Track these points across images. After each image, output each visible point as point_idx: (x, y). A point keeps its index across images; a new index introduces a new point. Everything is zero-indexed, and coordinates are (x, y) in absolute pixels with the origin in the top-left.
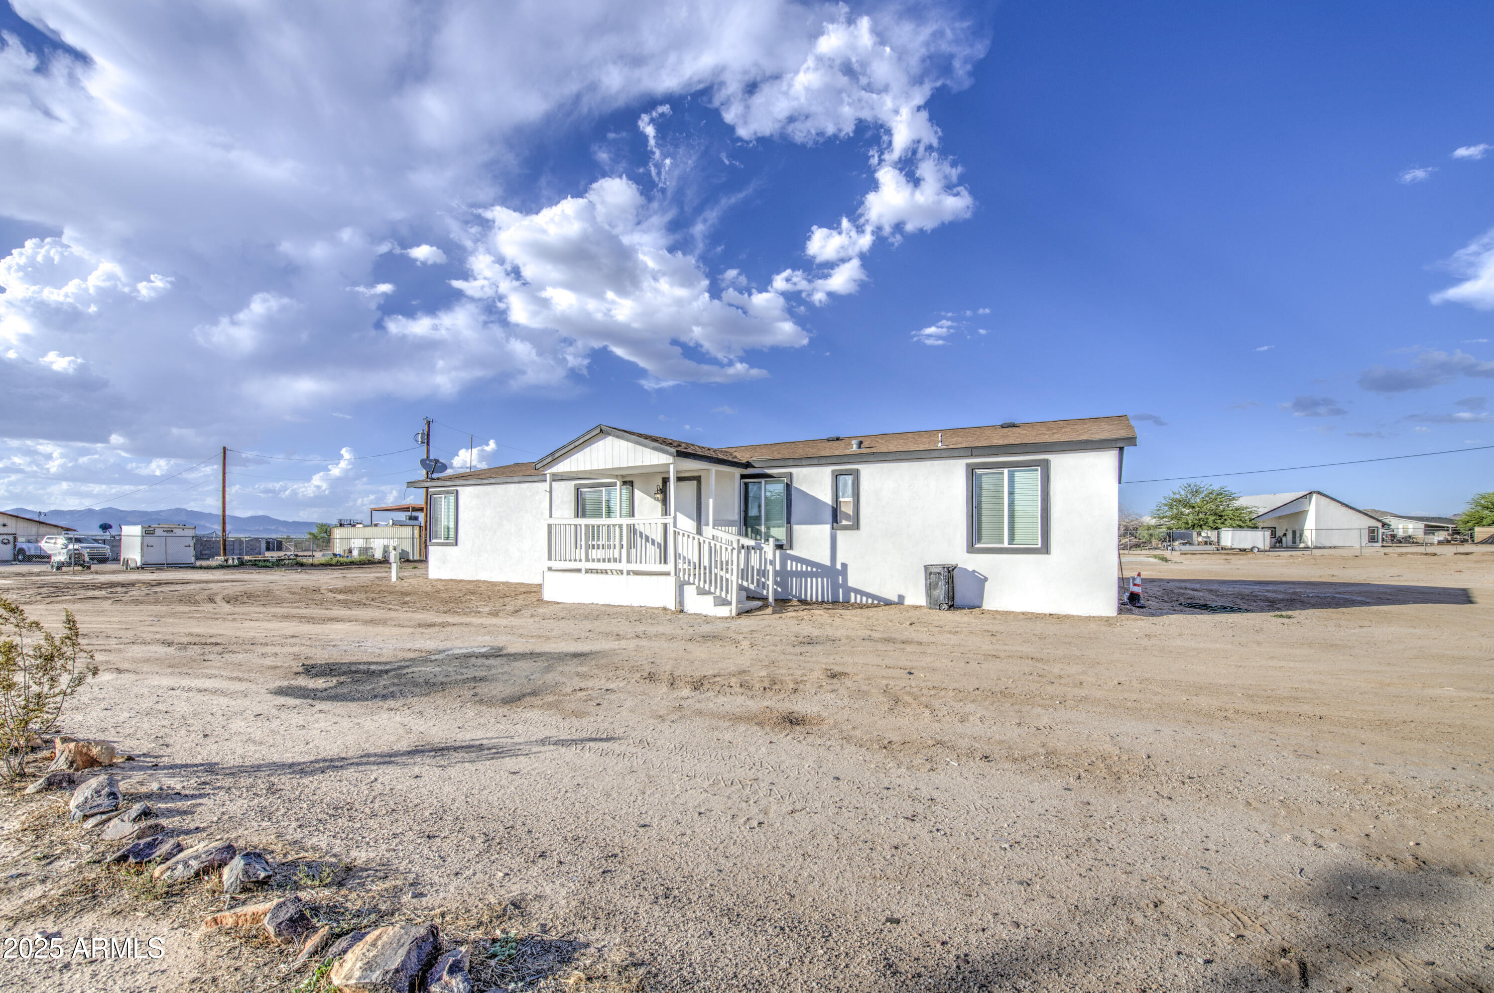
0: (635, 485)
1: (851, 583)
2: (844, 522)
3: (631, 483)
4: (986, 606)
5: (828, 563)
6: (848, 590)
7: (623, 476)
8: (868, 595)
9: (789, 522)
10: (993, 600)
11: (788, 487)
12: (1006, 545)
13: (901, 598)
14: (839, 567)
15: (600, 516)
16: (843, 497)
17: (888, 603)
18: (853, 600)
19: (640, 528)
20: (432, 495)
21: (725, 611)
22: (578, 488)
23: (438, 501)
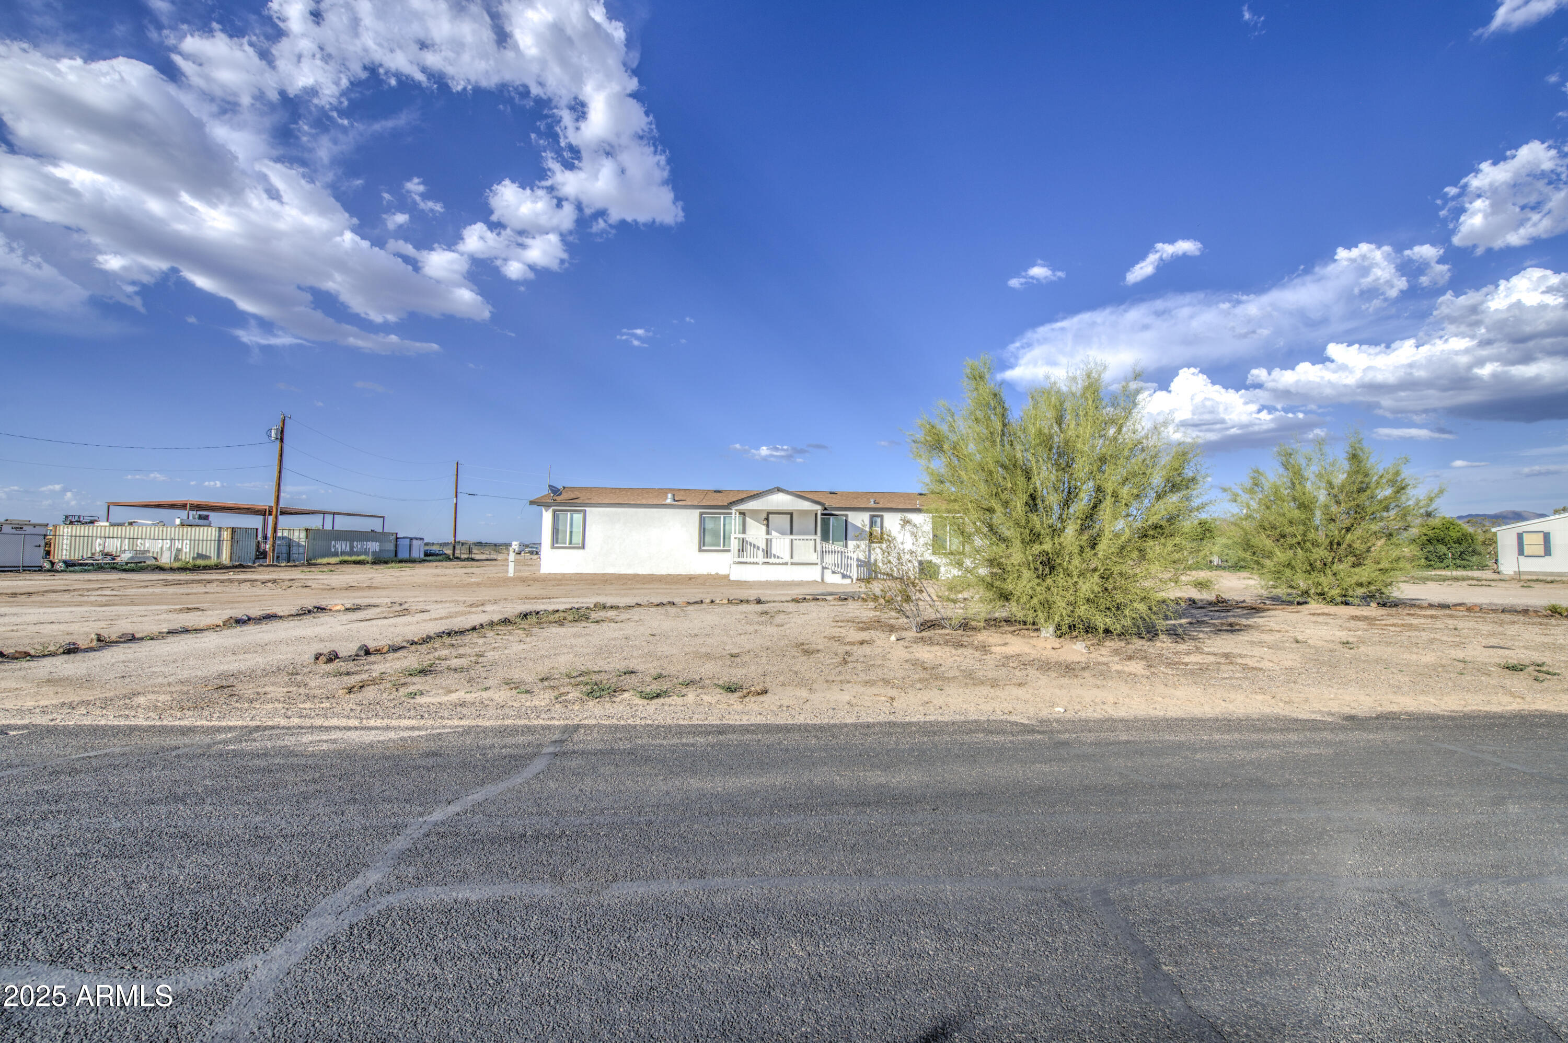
0: (747, 515)
1: (879, 568)
2: (875, 540)
3: (744, 514)
5: (866, 559)
6: (877, 572)
8: (886, 574)
9: (846, 538)
11: (846, 521)
14: (872, 561)
16: (875, 527)
19: (749, 540)
20: (554, 512)
21: (848, 581)
22: (701, 514)
23: (561, 517)
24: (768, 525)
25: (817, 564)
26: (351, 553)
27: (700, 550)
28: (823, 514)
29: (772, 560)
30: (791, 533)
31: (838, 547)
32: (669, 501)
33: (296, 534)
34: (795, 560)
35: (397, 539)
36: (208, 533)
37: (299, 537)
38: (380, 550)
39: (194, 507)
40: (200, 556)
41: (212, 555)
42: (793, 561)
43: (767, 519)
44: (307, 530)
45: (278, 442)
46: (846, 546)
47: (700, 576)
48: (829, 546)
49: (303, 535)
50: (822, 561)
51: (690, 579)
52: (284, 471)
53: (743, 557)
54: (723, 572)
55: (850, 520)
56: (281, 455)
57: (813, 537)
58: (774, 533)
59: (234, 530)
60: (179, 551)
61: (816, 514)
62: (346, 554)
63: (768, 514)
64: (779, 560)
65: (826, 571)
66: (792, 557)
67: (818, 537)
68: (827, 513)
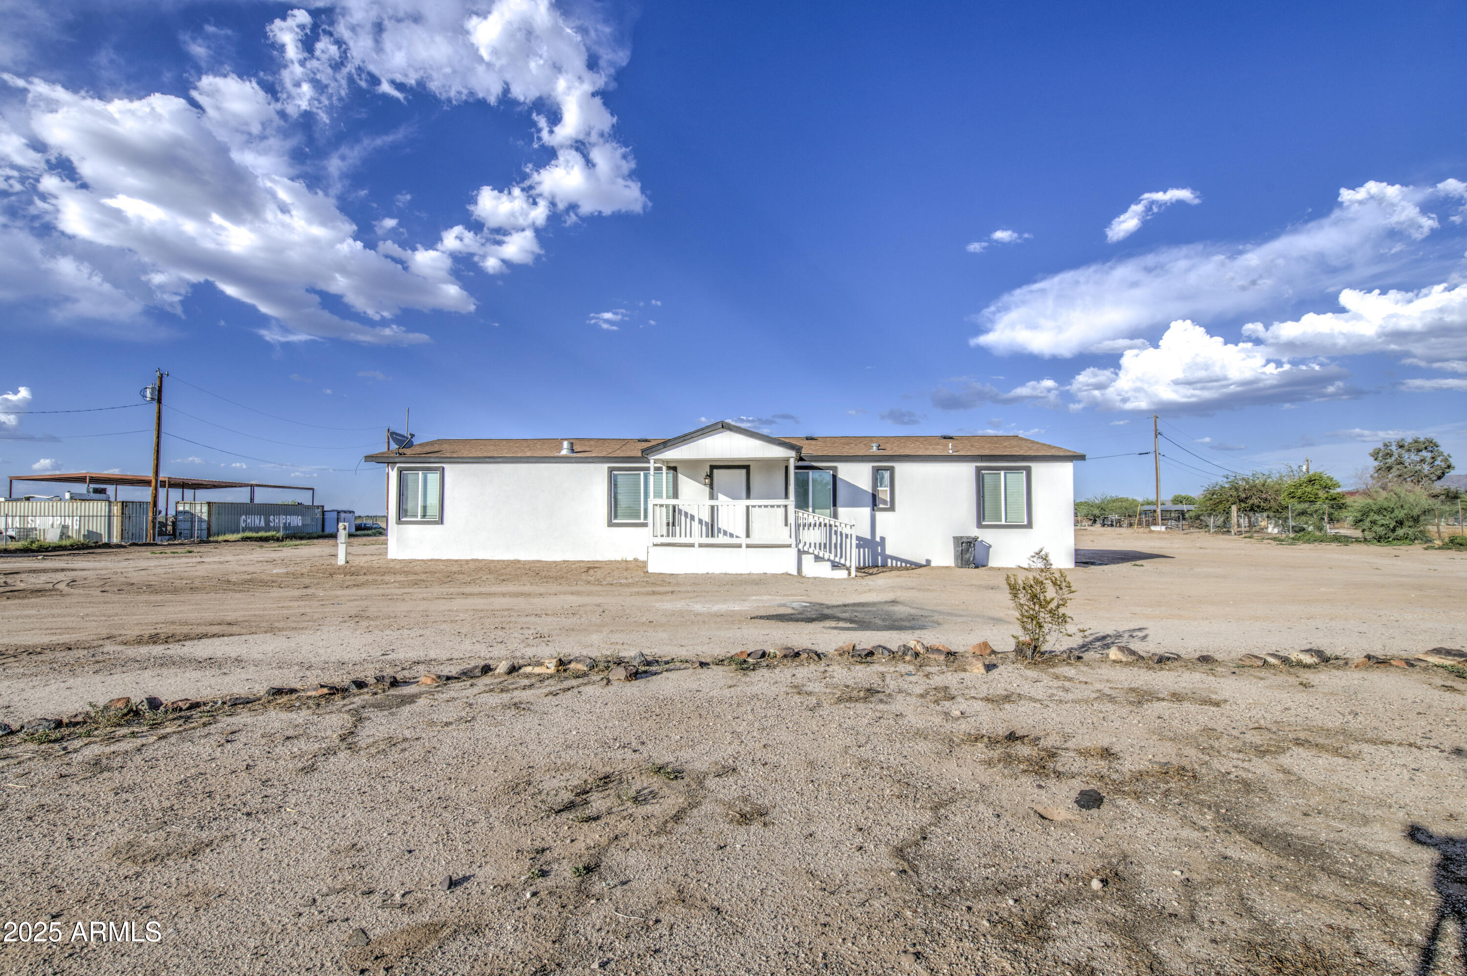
0: (678, 470)
1: (889, 552)
2: (881, 506)
3: (675, 469)
4: (992, 563)
5: (869, 537)
6: (886, 557)
7: (667, 462)
8: (902, 560)
9: (835, 505)
10: (995, 561)
11: (834, 477)
12: (1003, 522)
13: (928, 562)
14: (878, 539)
15: (661, 497)
16: (881, 486)
17: (920, 566)
18: (889, 564)
19: (684, 509)
20: (400, 471)
21: (842, 574)
22: (611, 470)
23: (410, 478)
24: (711, 486)
25: (789, 546)
26: (267, 528)
27: (610, 524)
28: (797, 468)
29: (721, 539)
30: (748, 496)
31: (823, 517)
32: (564, 452)
33: (198, 508)
34: (754, 540)
35: (324, 512)
36: (101, 507)
37: (202, 511)
38: (303, 525)
39: (93, 480)
40: (90, 533)
41: (103, 533)
42: (749, 541)
43: (710, 476)
44: (209, 503)
45: (155, 404)
46: (835, 516)
47: (611, 562)
48: (809, 516)
49: (205, 509)
50: (798, 541)
51: (589, 569)
52: (163, 436)
53: (674, 535)
54: (642, 557)
55: (841, 475)
56: (159, 419)
57: (782, 502)
58: (720, 496)
59: (124, 504)
60: (67, 528)
61: (787, 468)
62: (258, 529)
63: (713, 468)
64: (727, 540)
65: (804, 557)
66: (748, 536)
67: (791, 502)
68: (804, 466)
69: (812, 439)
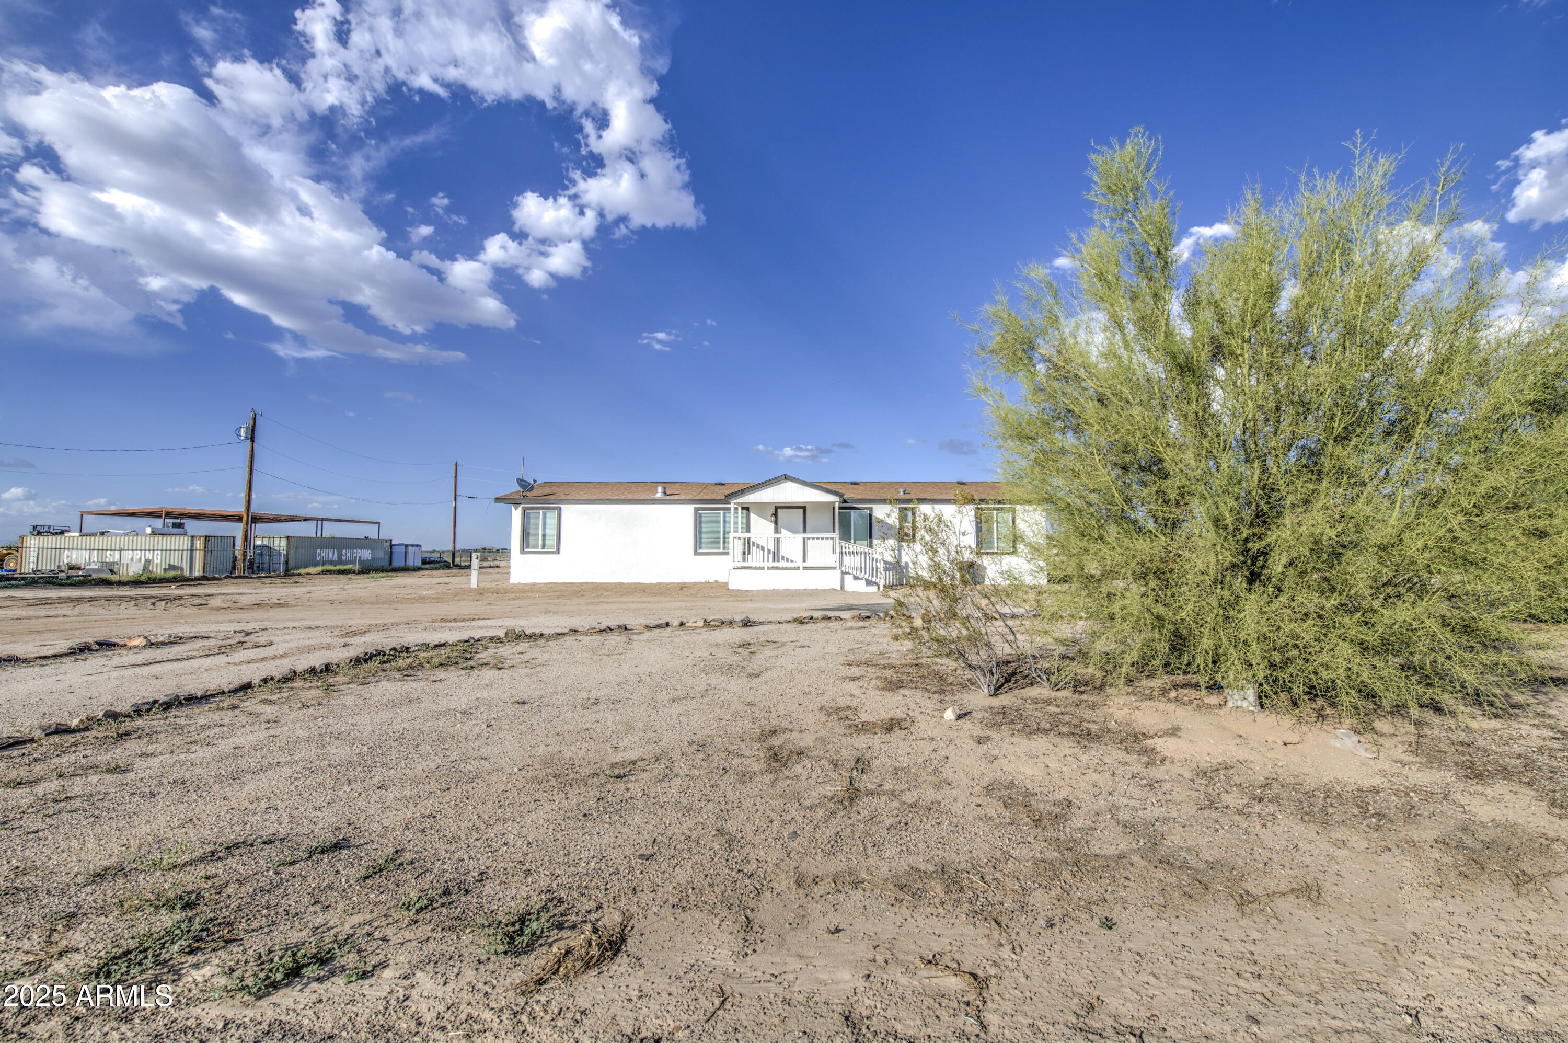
0: (750, 510)
2: (906, 538)
3: (747, 509)
5: (896, 562)
6: (909, 578)
7: (742, 504)
9: (871, 537)
11: (870, 516)
12: (996, 550)
14: (903, 564)
15: (737, 532)
16: (906, 522)
19: (756, 541)
20: (524, 510)
21: (874, 589)
22: (696, 510)
23: (532, 516)
24: (776, 523)
25: (835, 568)
26: (340, 561)
27: (696, 553)
28: (840, 508)
29: (782, 564)
30: (805, 531)
31: (862, 546)
32: (659, 495)
33: (277, 542)
34: (809, 563)
35: (391, 546)
36: (182, 542)
37: (280, 545)
38: (370, 559)
39: (169, 515)
40: (172, 567)
41: (184, 566)
42: (805, 565)
43: (775, 515)
44: (288, 538)
45: (249, 442)
46: (871, 546)
47: (696, 584)
48: (852, 547)
49: (284, 543)
50: (842, 564)
51: (682, 588)
52: (255, 473)
53: (749, 560)
54: (723, 579)
55: (874, 514)
56: (252, 456)
57: (831, 536)
58: (783, 531)
59: (207, 538)
60: (148, 562)
61: (833, 508)
62: (332, 563)
63: (777, 508)
64: (789, 565)
65: (846, 576)
66: (804, 561)
67: (836, 535)
68: (846, 506)
69: (856, 483)
